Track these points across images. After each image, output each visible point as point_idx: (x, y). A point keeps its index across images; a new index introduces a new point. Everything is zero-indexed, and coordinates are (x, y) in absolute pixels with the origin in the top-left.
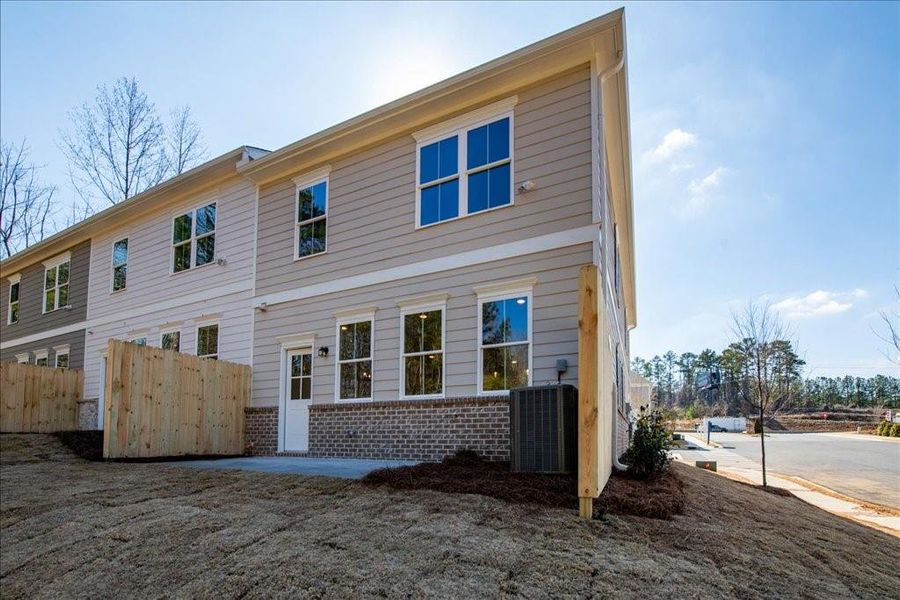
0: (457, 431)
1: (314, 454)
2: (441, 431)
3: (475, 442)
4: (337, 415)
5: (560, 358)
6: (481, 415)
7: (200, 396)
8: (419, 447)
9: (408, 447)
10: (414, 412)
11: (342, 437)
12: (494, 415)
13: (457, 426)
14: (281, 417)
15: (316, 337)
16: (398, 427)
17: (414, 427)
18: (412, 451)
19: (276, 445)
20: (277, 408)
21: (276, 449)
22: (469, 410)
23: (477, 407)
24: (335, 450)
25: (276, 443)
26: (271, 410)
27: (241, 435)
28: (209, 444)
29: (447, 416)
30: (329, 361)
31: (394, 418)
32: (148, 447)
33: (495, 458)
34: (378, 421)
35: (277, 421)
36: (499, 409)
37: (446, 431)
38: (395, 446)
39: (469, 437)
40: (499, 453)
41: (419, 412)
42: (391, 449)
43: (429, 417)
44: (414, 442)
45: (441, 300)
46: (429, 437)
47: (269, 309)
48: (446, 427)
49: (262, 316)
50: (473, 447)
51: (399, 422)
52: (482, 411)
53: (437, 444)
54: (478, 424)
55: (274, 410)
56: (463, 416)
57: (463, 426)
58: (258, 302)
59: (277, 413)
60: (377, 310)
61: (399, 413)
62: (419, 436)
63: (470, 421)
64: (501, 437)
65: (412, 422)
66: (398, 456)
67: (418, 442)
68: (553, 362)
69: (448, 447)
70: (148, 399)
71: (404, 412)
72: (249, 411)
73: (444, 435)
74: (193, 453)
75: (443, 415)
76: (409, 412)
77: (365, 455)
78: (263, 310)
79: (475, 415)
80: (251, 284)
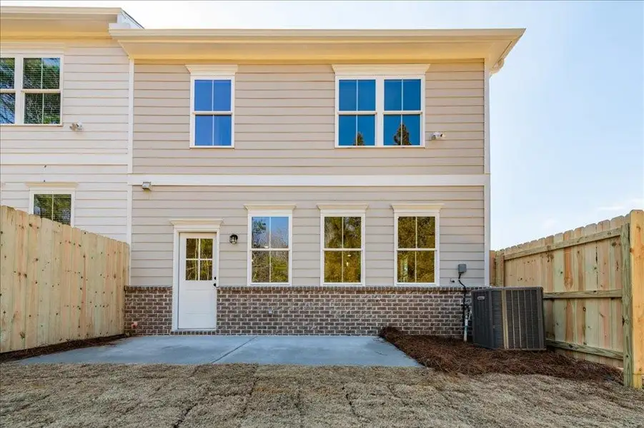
0: (379, 313)
1: (225, 332)
2: (363, 312)
3: (395, 320)
4: (253, 296)
5: (461, 263)
6: (400, 301)
7: (82, 274)
8: (343, 324)
9: (332, 324)
10: (338, 296)
11: (259, 316)
12: (411, 301)
13: (378, 309)
14: (174, 297)
15: (222, 224)
16: (322, 308)
17: (338, 308)
18: (336, 328)
19: (170, 323)
20: (170, 289)
21: (170, 328)
22: (389, 297)
23: (397, 294)
24: (251, 328)
25: (169, 321)
26: (164, 290)
27: (121, 314)
28: (91, 326)
29: (369, 301)
30: (239, 247)
31: (317, 301)
32: (23, 336)
33: (413, 332)
34: (299, 303)
35: (170, 300)
36: (414, 297)
37: (369, 312)
38: (318, 324)
39: (389, 316)
40: (416, 328)
41: (342, 297)
42: (314, 326)
43: (353, 300)
44: (338, 320)
45: (361, 209)
46: (353, 316)
47: (154, 189)
48: (369, 309)
49: (145, 195)
50: (393, 324)
51: (323, 304)
52: (401, 298)
53: (360, 321)
54: (397, 307)
55: (166, 290)
56: (384, 300)
57: (384, 309)
58: (139, 180)
59: (171, 293)
60: (295, 209)
61: (322, 297)
62: (343, 316)
63: (390, 305)
64: (417, 317)
65: (336, 305)
66: (322, 332)
67: (343, 320)
68: (455, 265)
69: (370, 324)
70: (22, 277)
71: (328, 296)
72: (128, 290)
73: (367, 315)
74: (75, 337)
75: (366, 299)
76: (332, 296)
77: (287, 332)
78: (146, 189)
79: (394, 301)
80: (128, 159)
